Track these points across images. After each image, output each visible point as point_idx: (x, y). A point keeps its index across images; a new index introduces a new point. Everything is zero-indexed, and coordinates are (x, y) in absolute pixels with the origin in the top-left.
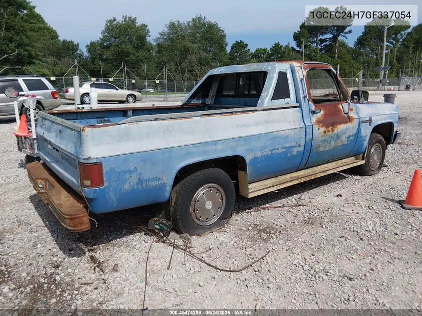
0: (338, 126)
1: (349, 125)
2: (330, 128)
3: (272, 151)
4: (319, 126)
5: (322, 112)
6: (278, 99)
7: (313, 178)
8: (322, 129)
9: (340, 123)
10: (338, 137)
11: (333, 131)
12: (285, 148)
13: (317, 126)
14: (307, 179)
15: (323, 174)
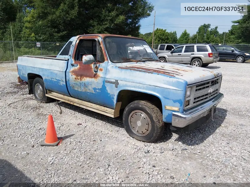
0: (85, 78)
1: (93, 79)
2: (79, 77)
3: (51, 78)
4: (72, 74)
5: (78, 66)
6: (62, 55)
7: (72, 103)
8: (74, 77)
9: (87, 76)
10: (85, 85)
11: (81, 80)
12: (56, 79)
13: (71, 73)
14: (69, 103)
15: (78, 105)
